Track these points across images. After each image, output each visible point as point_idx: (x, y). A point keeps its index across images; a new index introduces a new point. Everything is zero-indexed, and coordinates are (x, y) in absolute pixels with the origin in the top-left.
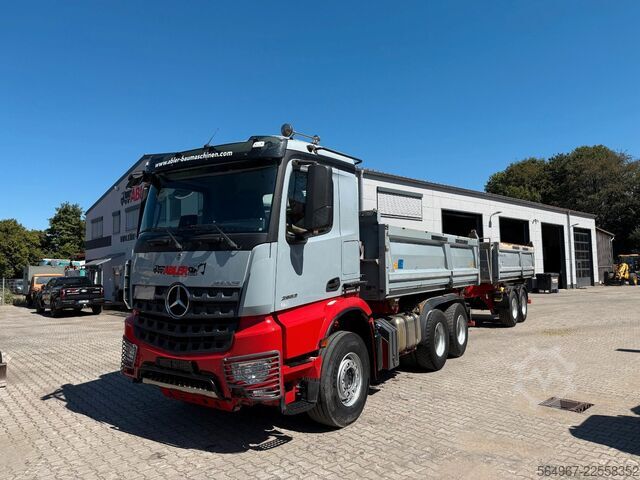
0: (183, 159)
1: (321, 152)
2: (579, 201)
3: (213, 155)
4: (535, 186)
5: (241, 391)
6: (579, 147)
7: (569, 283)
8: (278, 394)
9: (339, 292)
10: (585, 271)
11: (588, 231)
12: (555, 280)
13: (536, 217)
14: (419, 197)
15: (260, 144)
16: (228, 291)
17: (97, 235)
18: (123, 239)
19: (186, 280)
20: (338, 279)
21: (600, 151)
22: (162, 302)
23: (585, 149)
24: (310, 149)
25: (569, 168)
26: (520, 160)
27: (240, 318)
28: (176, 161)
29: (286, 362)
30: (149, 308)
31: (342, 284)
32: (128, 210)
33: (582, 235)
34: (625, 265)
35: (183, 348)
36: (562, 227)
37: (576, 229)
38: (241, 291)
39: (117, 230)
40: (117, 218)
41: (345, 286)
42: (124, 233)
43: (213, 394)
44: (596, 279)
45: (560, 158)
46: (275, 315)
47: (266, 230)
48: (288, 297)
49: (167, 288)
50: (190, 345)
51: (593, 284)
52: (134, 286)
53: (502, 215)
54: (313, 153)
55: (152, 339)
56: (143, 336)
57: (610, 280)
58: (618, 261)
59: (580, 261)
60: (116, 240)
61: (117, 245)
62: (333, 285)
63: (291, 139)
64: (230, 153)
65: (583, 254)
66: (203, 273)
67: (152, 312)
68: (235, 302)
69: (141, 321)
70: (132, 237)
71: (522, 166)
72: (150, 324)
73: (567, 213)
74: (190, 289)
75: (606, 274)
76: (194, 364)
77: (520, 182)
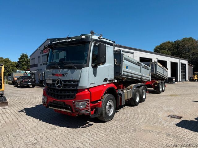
0: (60, 41)
1: (103, 39)
2: (183, 55)
3: (69, 40)
4: (169, 50)
5: (78, 111)
6: (184, 38)
7: (178, 80)
8: (89, 111)
9: (107, 82)
10: (184, 77)
11: (185, 65)
12: (174, 80)
13: (169, 60)
14: (133, 53)
15: (84, 37)
16: (74, 81)
17: (33, 63)
18: (41, 65)
19: (61, 78)
20: (107, 78)
21: (191, 39)
22: (55, 84)
23: (186, 38)
24: (99, 38)
25: (180, 44)
26: (165, 42)
27: (78, 89)
28: (58, 42)
29: (91, 102)
30: (50, 86)
31: (108, 80)
32: (42, 56)
33: (183, 66)
34: (196, 75)
35: (61, 98)
36: (177, 63)
37: (181, 64)
38: (78, 82)
39: (39, 62)
40: (39, 58)
41: (109, 80)
42: (41, 63)
43: (70, 111)
44: (187, 79)
45: (178, 41)
46: (88, 89)
47: (86, 63)
48: (92, 84)
49: (56, 80)
50: (63, 97)
51: (186, 81)
52: (46, 79)
53: (159, 59)
54: (100, 40)
55: (51, 95)
56: (49, 94)
57: (191, 80)
58: (194, 74)
59: (182, 74)
60: (39, 65)
61: (39, 66)
62: (105, 80)
63: (93, 35)
64: (75, 40)
65: (183, 71)
66: (67, 76)
67: (51, 87)
68: (76, 85)
69: (48, 90)
70: (44, 64)
71: (165, 44)
72: (51, 91)
73: (179, 59)
74: (63, 80)
75: (190, 78)
76: (64, 103)
77: (164, 49)
